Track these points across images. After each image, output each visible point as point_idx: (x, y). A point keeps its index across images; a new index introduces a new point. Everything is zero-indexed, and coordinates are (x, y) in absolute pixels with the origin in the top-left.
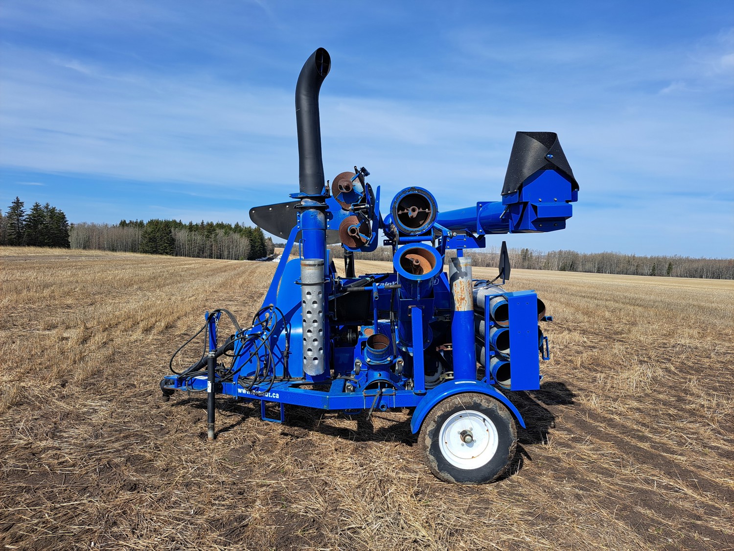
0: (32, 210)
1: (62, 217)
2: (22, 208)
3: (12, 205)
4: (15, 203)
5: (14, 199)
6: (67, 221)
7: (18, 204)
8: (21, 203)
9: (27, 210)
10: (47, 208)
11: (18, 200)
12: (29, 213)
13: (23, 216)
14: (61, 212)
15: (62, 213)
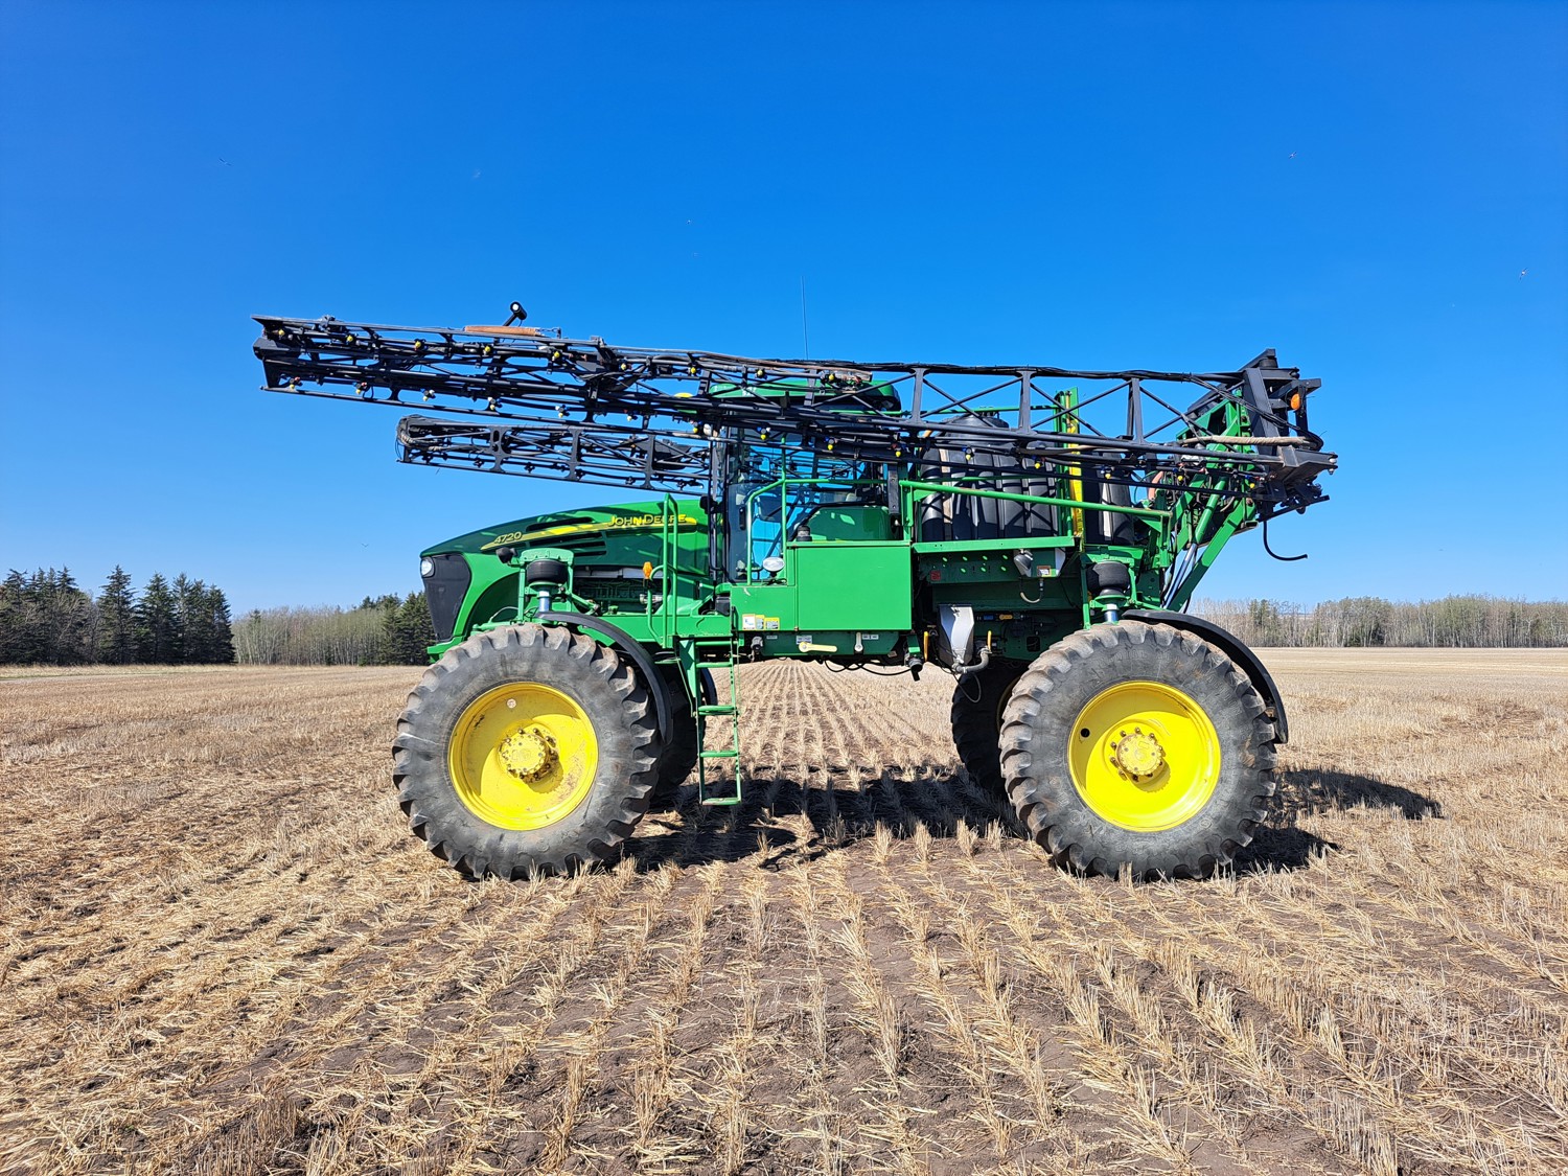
0: (149, 589)
1: (217, 601)
2: (128, 588)
3: (108, 582)
4: (112, 577)
5: (112, 572)
6: (226, 607)
7: (119, 580)
8: (125, 577)
9: (138, 592)
10: (181, 583)
11: (119, 572)
12: (144, 596)
13: (128, 603)
14: (216, 589)
15: (218, 591)
